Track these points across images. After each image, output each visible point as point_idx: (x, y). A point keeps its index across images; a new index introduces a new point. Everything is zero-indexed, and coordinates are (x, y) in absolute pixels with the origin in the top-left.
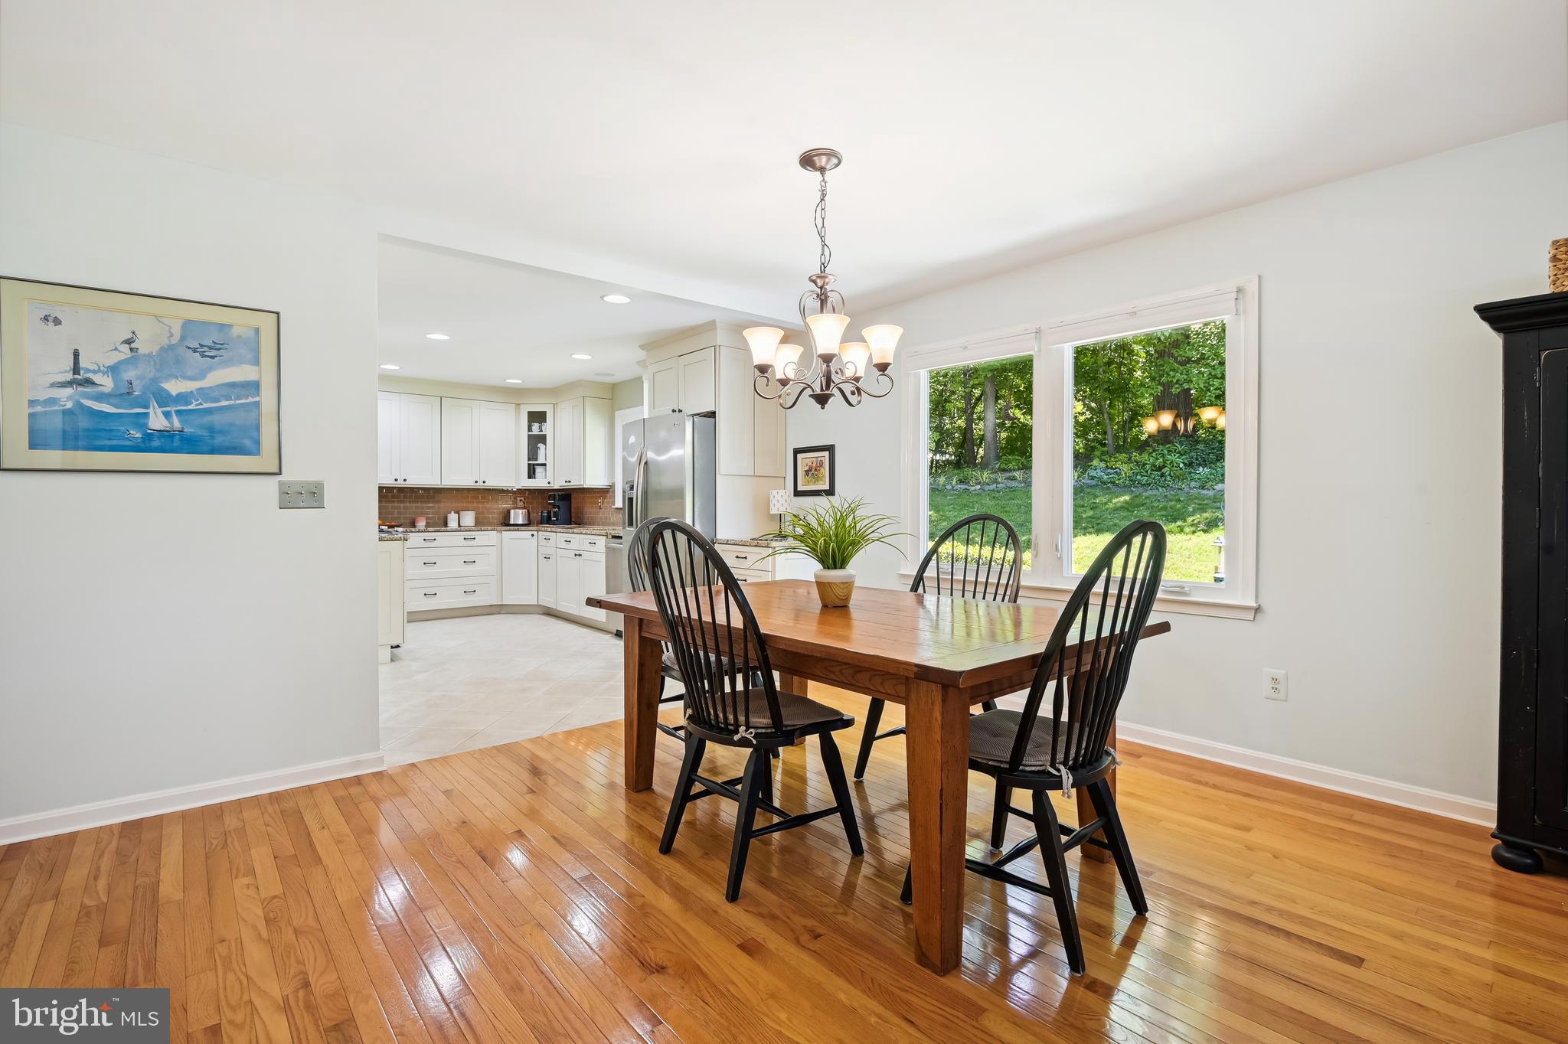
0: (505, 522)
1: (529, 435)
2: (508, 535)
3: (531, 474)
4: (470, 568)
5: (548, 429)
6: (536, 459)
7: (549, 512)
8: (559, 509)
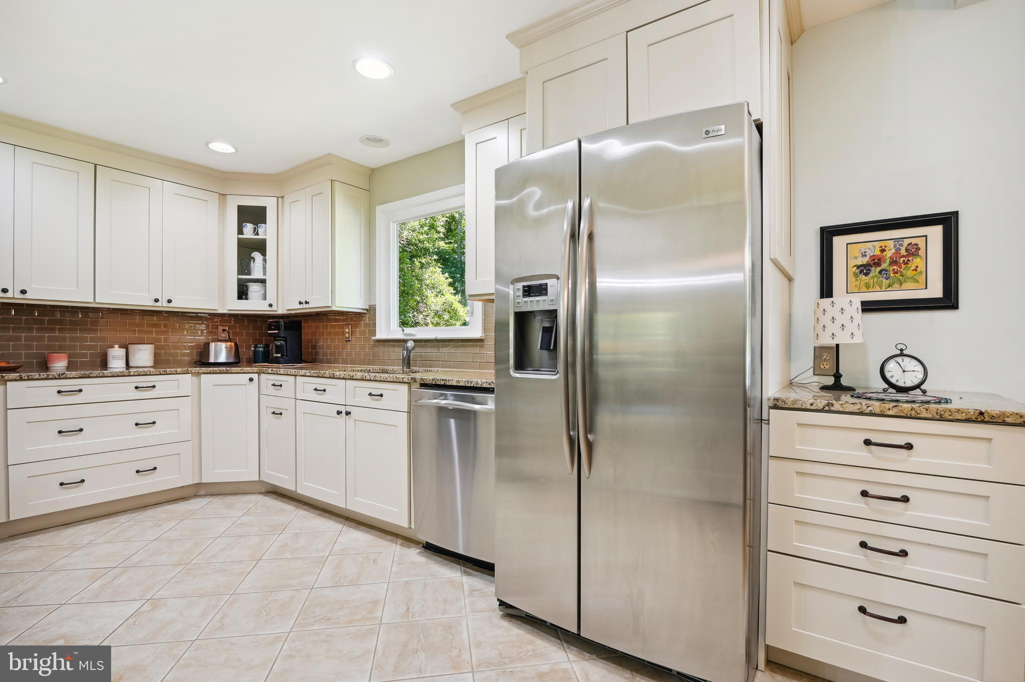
0: (202, 361)
1: (239, 239)
2: (209, 380)
3: (243, 294)
4: (147, 432)
5: (267, 231)
6: (249, 273)
7: (267, 346)
8: (286, 342)
